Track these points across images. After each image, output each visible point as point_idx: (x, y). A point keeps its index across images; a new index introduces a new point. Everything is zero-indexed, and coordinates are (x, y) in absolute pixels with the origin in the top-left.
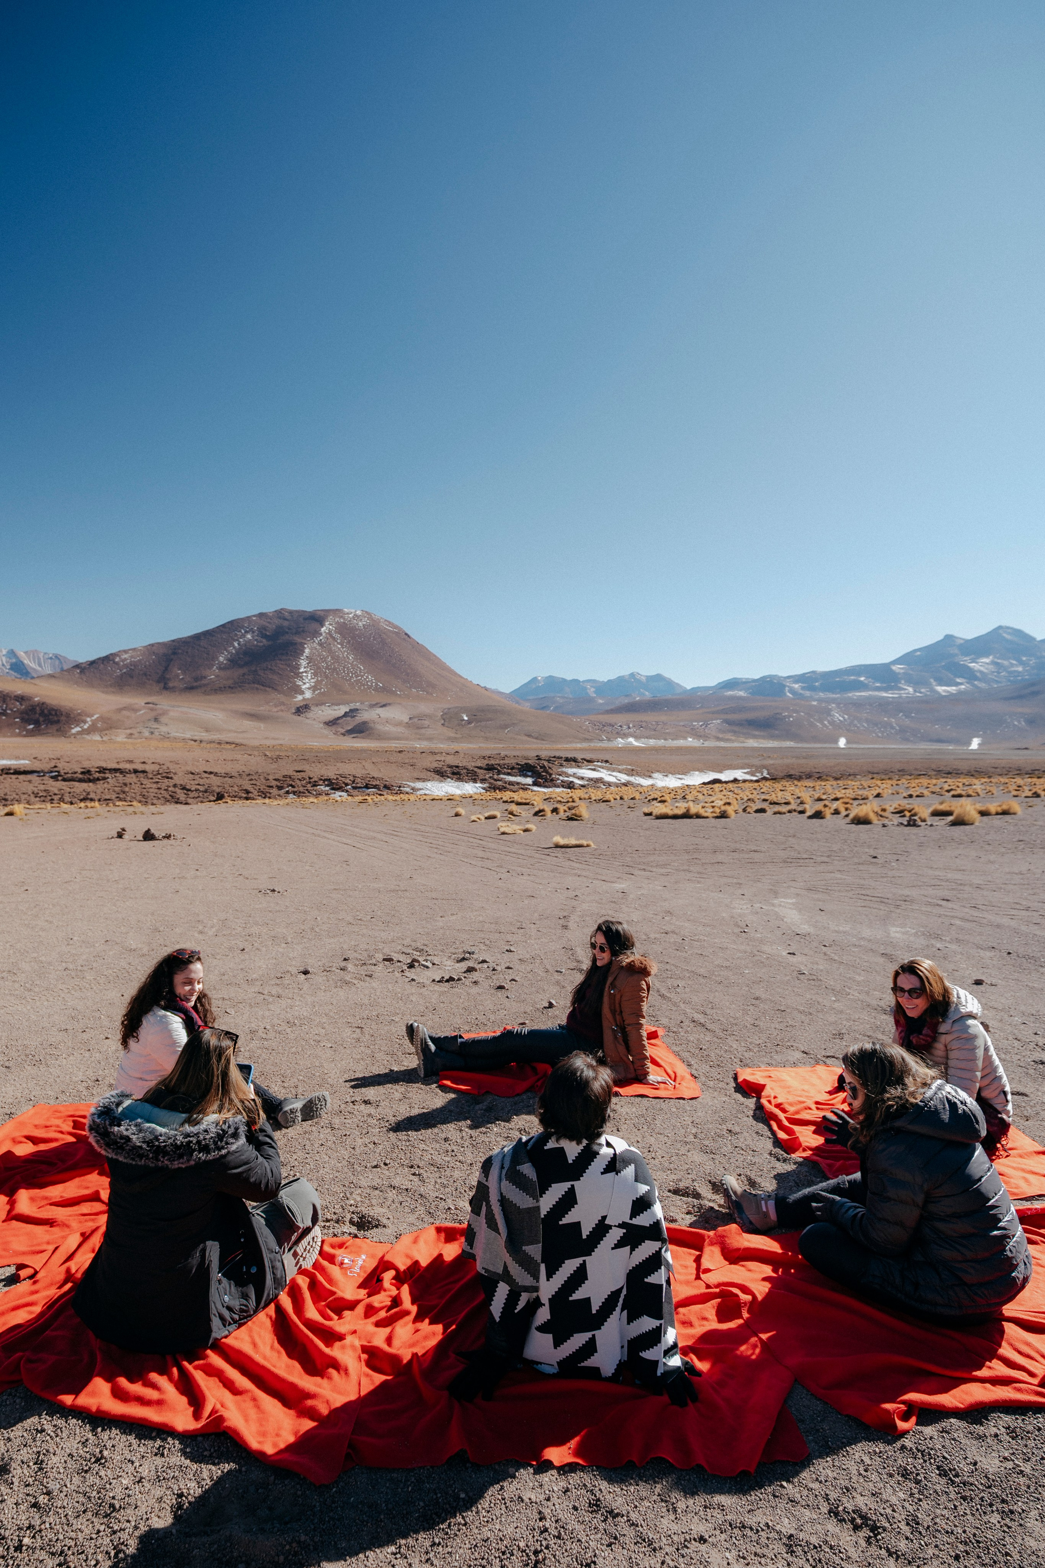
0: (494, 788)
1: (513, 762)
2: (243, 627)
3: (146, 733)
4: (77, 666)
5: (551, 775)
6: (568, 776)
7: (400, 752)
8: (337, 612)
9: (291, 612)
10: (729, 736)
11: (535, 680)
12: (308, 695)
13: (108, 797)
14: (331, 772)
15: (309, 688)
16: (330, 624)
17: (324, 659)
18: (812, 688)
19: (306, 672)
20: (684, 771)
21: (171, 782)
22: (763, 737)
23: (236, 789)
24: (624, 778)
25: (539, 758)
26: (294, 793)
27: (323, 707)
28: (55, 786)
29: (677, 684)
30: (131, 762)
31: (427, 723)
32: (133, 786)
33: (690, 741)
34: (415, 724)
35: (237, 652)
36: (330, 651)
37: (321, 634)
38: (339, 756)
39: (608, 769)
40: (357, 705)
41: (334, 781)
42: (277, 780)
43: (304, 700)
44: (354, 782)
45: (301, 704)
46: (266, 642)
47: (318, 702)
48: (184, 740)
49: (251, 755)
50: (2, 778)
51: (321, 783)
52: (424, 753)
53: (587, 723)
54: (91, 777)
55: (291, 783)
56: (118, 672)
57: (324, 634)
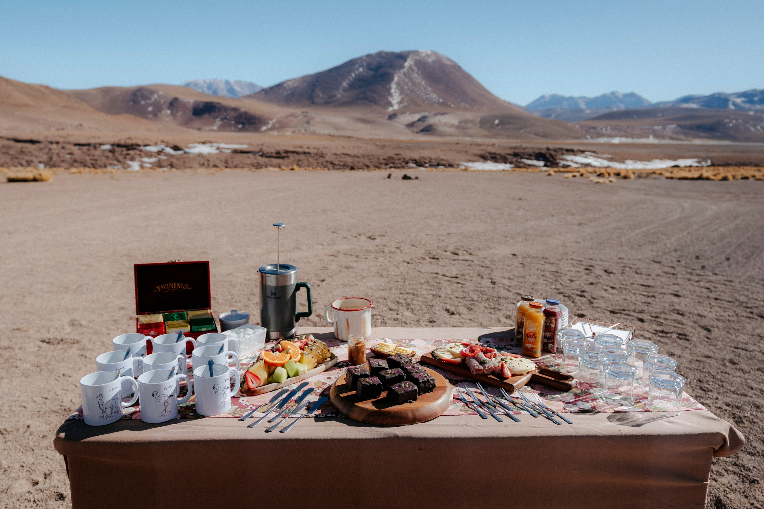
0: (517, 167)
1: (531, 151)
2: (357, 64)
3: (303, 131)
4: (263, 90)
5: (555, 160)
6: (567, 161)
7: (457, 144)
8: (415, 53)
9: (387, 53)
10: (681, 136)
11: (543, 97)
12: (396, 107)
14: (416, 155)
15: (397, 103)
16: (411, 61)
17: (406, 84)
18: (751, 102)
19: (395, 92)
21: (324, 160)
22: (708, 138)
23: (361, 164)
24: (605, 163)
25: (548, 149)
26: (395, 167)
27: (405, 115)
28: (263, 160)
29: (645, 99)
30: (301, 147)
31: (469, 125)
32: (304, 161)
33: (651, 140)
34: (462, 127)
35: (354, 80)
36: (411, 79)
37: (405, 67)
38: (419, 146)
39: (595, 157)
40: (426, 114)
41: (418, 161)
42: (384, 159)
43: (394, 110)
44: (430, 162)
45: (392, 113)
46: (371, 73)
47: (402, 111)
48: (324, 135)
49: (367, 144)
50: (234, 155)
51: (410, 161)
52: (471, 144)
53: (578, 126)
54: (281, 156)
55: (393, 161)
56: (286, 93)
57: (407, 67)
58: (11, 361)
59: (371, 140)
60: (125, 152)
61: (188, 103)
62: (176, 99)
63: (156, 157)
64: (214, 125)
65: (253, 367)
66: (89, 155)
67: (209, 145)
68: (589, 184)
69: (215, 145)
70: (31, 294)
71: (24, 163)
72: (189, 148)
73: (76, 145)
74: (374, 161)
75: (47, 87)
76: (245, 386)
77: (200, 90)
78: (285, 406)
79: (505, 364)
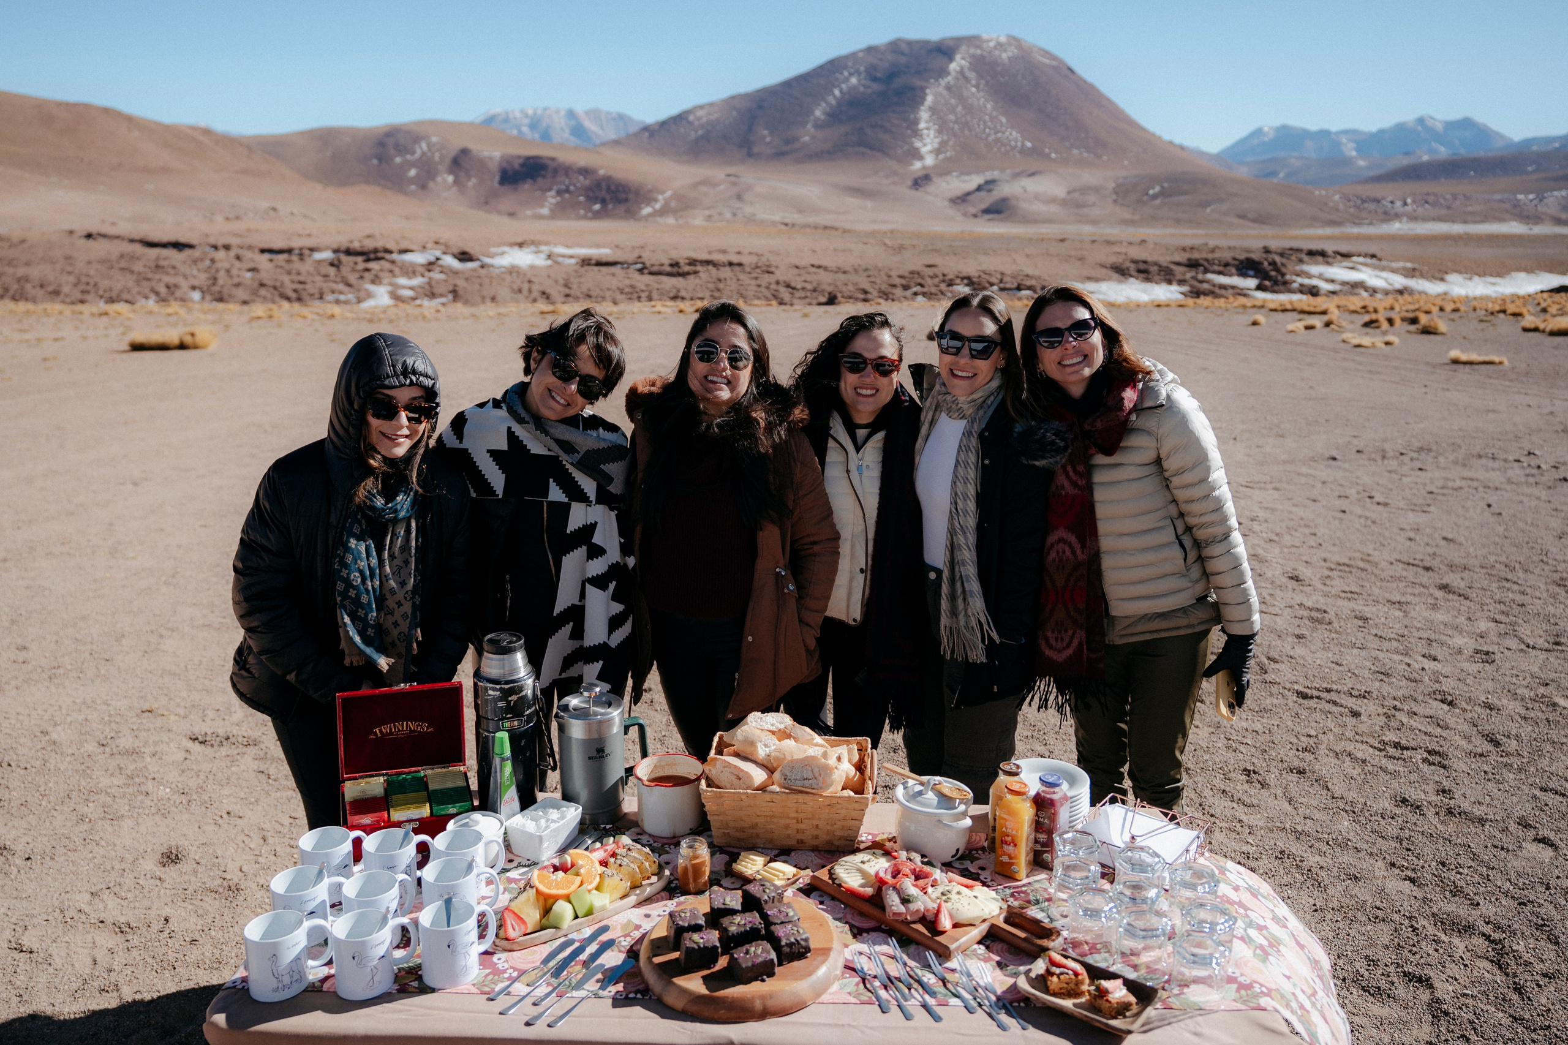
0: (1197, 293)
1: (1227, 256)
2: (845, 67)
3: (728, 215)
4: (646, 129)
5: (1283, 275)
6: (1310, 276)
7: (1063, 240)
8: (973, 40)
9: (910, 43)
11: (1259, 132)
12: (929, 161)
13: (700, 295)
14: (970, 268)
15: (931, 152)
16: (963, 58)
17: (953, 110)
19: (928, 129)
20: (1501, 270)
21: (772, 279)
23: (851, 287)
24: (1399, 281)
25: (1267, 250)
26: (924, 294)
27: (948, 178)
28: (642, 281)
29: (1497, 133)
30: (724, 252)
32: (729, 282)
34: (1075, 202)
35: (840, 103)
36: (962, 99)
37: (949, 74)
38: (978, 245)
39: (1375, 267)
40: (995, 174)
41: (975, 280)
42: (901, 277)
43: (924, 168)
44: (1001, 281)
45: (920, 174)
46: (876, 87)
47: (943, 170)
48: (773, 223)
49: (866, 244)
50: (583, 270)
51: (958, 281)
52: (1093, 242)
53: (1337, 197)
54: (681, 271)
55: (919, 280)
56: (693, 135)
57: (953, 74)
58: (137, 780)
59: (873, 233)
60: (361, 266)
61: (490, 158)
62: (465, 152)
63: (423, 276)
64: (542, 206)
65: (516, 901)
66: (289, 273)
67: (533, 248)
68: (1336, 351)
69: (543, 248)
70: (173, 630)
71: (163, 290)
72: (492, 256)
73: (263, 251)
74: (878, 281)
75: (207, 132)
76: (502, 933)
77: (515, 132)
78: (565, 973)
79: (943, 904)
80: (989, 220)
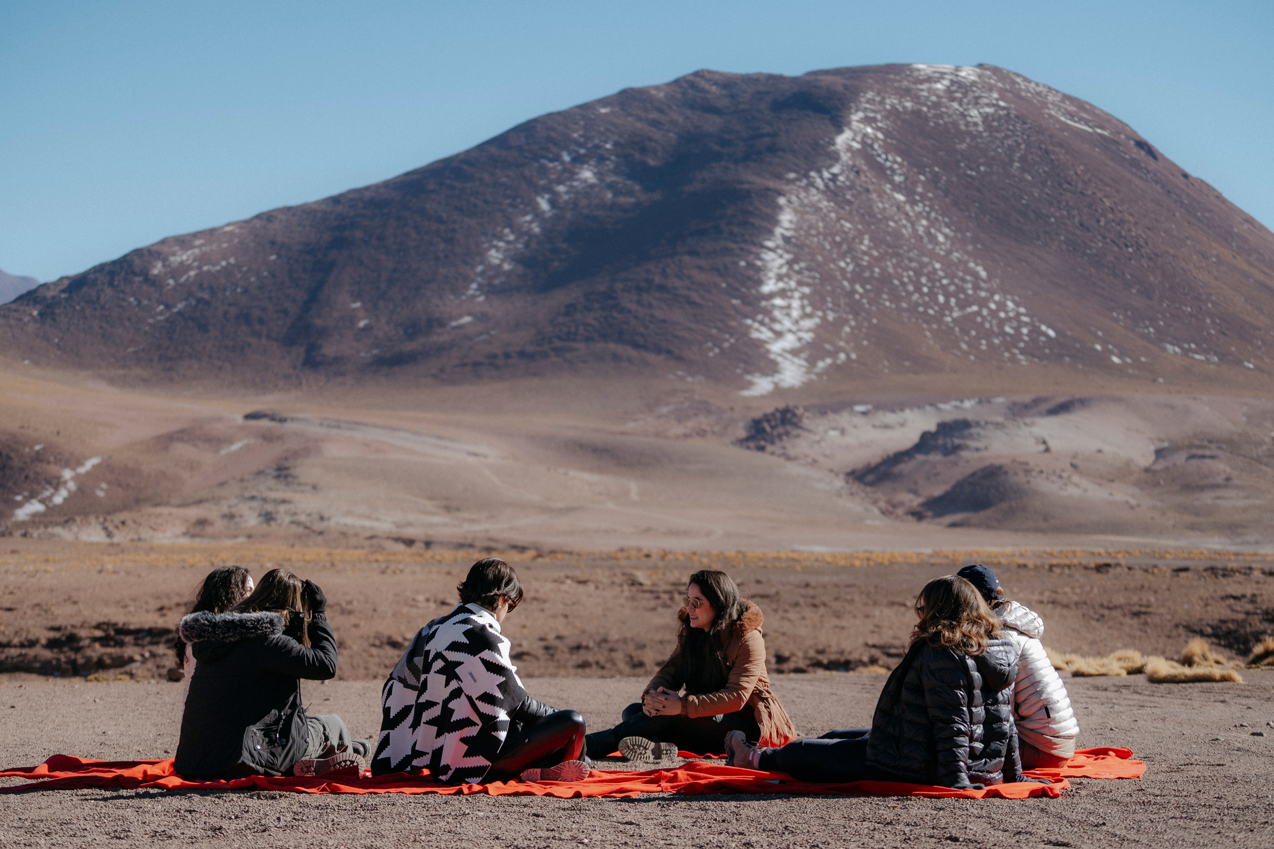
2: (565, 143)
3: (251, 520)
7: (1102, 568)
8: (890, 76)
12: (793, 374)
15: (795, 352)
16: (868, 121)
17: (847, 248)
19: (782, 293)
27: (844, 419)
31: (1221, 467)
37: (835, 157)
40: (966, 408)
43: (778, 391)
45: (768, 408)
46: (644, 191)
47: (829, 399)
52: (1181, 569)
56: (160, 313)
57: (845, 157)
80: (953, 525)
